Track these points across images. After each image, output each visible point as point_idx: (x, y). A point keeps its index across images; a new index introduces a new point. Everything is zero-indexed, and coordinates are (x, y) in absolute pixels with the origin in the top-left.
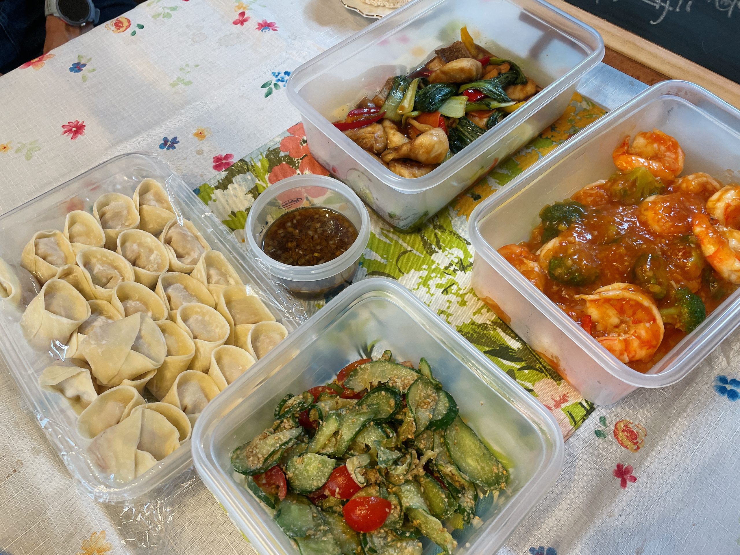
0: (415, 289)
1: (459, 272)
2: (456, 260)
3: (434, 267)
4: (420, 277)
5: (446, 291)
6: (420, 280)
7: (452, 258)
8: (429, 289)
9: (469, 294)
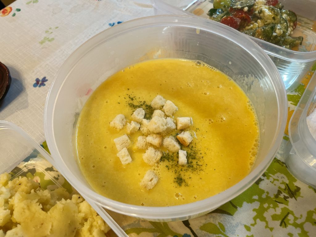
0: (253, 225)
1: (289, 200)
2: (283, 187)
3: (264, 196)
4: (254, 210)
5: (284, 223)
6: (255, 214)
7: (278, 184)
8: (267, 222)
9: (307, 223)
